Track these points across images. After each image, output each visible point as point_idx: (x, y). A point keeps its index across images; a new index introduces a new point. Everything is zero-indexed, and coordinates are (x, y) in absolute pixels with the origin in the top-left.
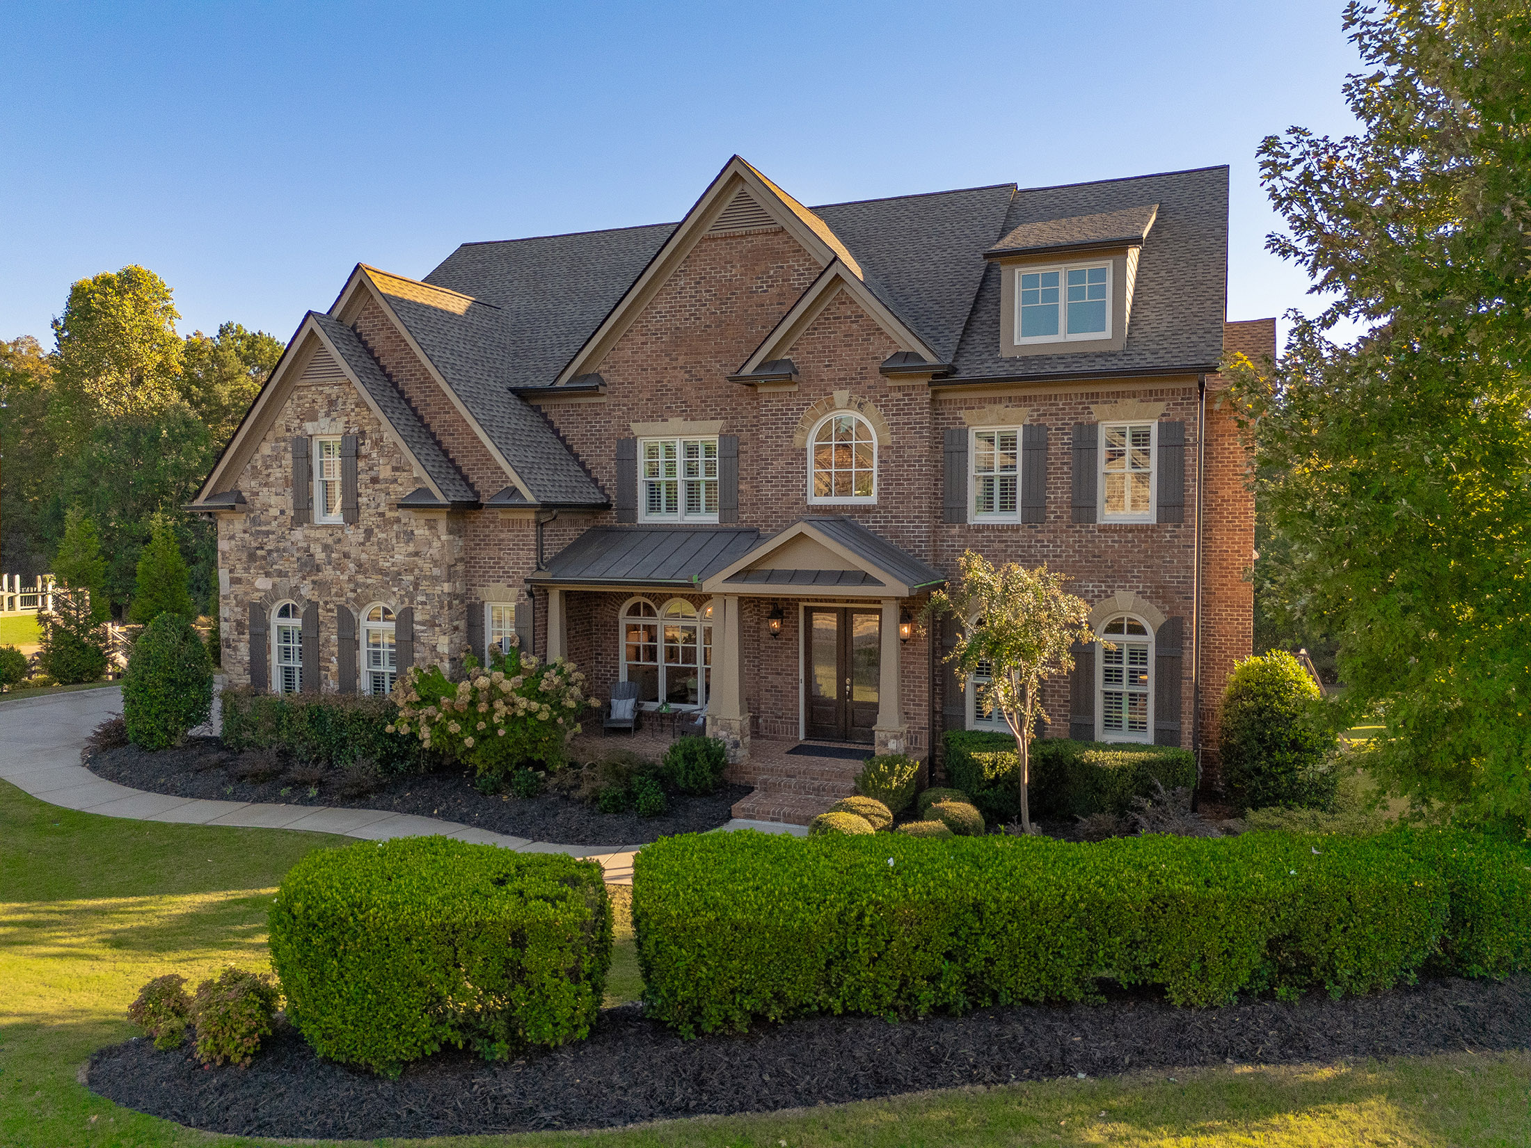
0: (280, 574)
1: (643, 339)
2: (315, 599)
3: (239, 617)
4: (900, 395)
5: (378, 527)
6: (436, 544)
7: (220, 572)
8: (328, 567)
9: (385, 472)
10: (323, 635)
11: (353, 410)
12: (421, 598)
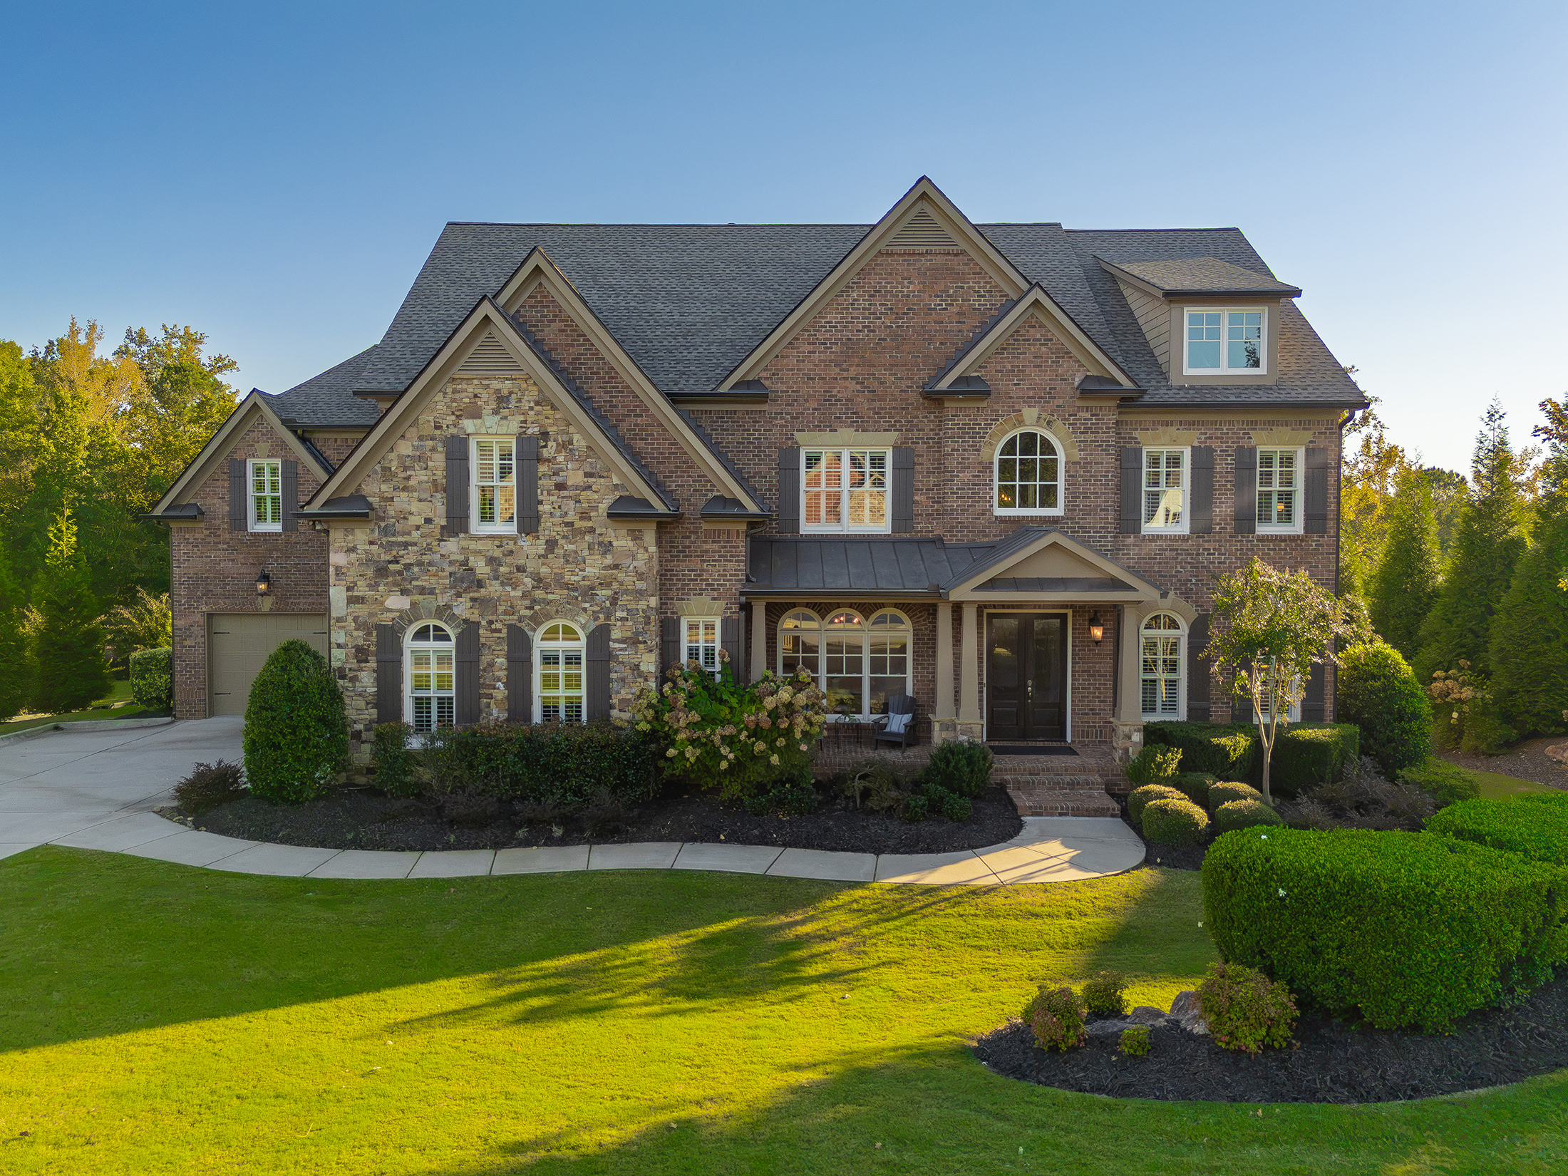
0: (422, 591)
1: (811, 348)
2: (475, 618)
3: (360, 642)
4: (1088, 415)
5: (564, 537)
6: (642, 555)
7: (332, 590)
8: (494, 582)
9: (575, 477)
10: (485, 659)
11: (531, 408)
12: (619, 614)
